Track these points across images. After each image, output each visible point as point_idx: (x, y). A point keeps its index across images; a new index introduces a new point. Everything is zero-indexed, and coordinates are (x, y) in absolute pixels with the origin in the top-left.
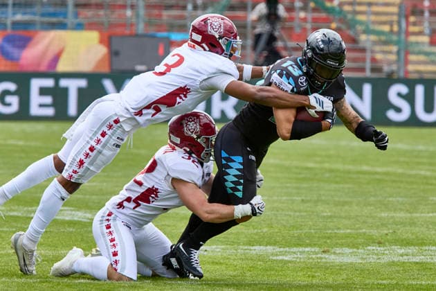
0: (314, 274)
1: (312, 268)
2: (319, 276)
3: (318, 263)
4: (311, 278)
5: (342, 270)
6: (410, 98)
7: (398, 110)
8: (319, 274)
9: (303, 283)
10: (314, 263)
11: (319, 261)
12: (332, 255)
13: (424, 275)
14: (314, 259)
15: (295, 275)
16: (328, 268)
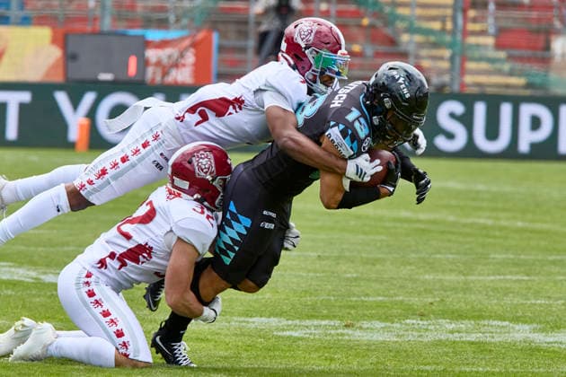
0: (332, 356)
1: (331, 348)
2: (339, 359)
3: (338, 340)
4: (328, 362)
5: (371, 351)
6: (466, 120)
7: (450, 136)
8: (340, 356)
9: (317, 368)
10: (332, 341)
11: (340, 338)
12: (358, 331)
13: (481, 359)
14: (333, 336)
15: (307, 356)
16: (352, 348)
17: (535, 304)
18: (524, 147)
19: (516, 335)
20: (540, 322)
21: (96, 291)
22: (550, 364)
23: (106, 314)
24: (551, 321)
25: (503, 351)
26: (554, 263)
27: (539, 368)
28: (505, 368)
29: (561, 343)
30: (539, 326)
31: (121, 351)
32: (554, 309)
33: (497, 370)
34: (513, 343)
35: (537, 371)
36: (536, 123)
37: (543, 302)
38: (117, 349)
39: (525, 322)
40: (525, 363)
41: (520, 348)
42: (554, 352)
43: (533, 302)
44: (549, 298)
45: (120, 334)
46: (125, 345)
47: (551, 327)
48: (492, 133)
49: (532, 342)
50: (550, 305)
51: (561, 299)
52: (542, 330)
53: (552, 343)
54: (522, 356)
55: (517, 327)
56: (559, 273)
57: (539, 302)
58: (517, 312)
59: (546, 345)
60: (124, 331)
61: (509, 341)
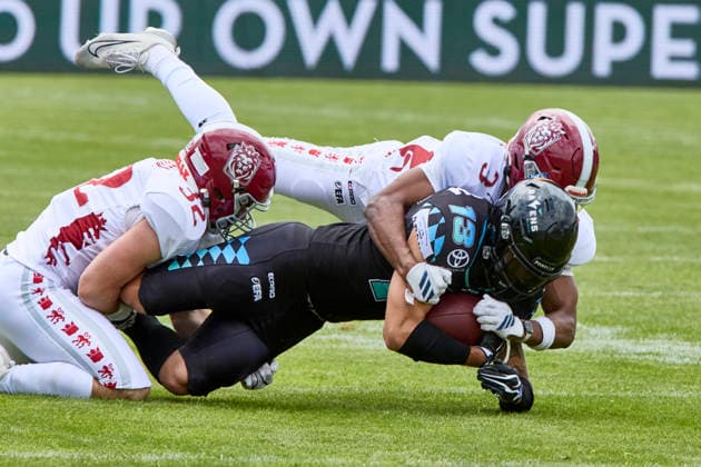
0: (324, 372)
1: (321, 361)
2: (333, 377)
3: (332, 349)
4: (318, 381)
5: (380, 365)
6: (518, 28)
7: (494, 51)
8: (334, 373)
9: (301, 391)
10: (323, 351)
11: (334, 346)
12: (360, 336)
13: (541, 378)
14: (324, 343)
15: (287, 372)
16: (352, 362)
17: (619, 298)
18: (601, 67)
19: (591, 342)
20: (627, 324)
21: (52, 298)
22: (641, 386)
23: (71, 329)
24: (644, 322)
25: (573, 365)
26: (647, 237)
27: (626, 390)
28: (576, 390)
29: (657, 354)
30: (626, 330)
31: (102, 381)
32: (647, 304)
33: (565, 394)
34: (587, 355)
35: (623, 395)
36: (619, 33)
37: (631, 294)
38: (96, 379)
39: (606, 323)
40: (604, 383)
41: (597, 361)
42: (648, 367)
43: (617, 294)
44: (640, 288)
45: (96, 356)
46: (106, 370)
47: (644, 332)
48: (555, 47)
49: (614, 352)
50: (641, 299)
51: (656, 289)
52: (629, 336)
53: (644, 354)
54: (600, 373)
55: (593, 331)
56: (654, 252)
57: (625, 294)
58: (592, 309)
59: (636, 357)
60: (101, 350)
61: (582, 351)
